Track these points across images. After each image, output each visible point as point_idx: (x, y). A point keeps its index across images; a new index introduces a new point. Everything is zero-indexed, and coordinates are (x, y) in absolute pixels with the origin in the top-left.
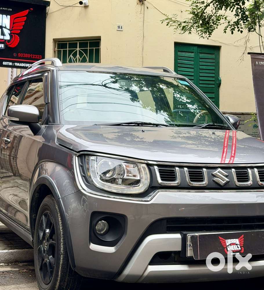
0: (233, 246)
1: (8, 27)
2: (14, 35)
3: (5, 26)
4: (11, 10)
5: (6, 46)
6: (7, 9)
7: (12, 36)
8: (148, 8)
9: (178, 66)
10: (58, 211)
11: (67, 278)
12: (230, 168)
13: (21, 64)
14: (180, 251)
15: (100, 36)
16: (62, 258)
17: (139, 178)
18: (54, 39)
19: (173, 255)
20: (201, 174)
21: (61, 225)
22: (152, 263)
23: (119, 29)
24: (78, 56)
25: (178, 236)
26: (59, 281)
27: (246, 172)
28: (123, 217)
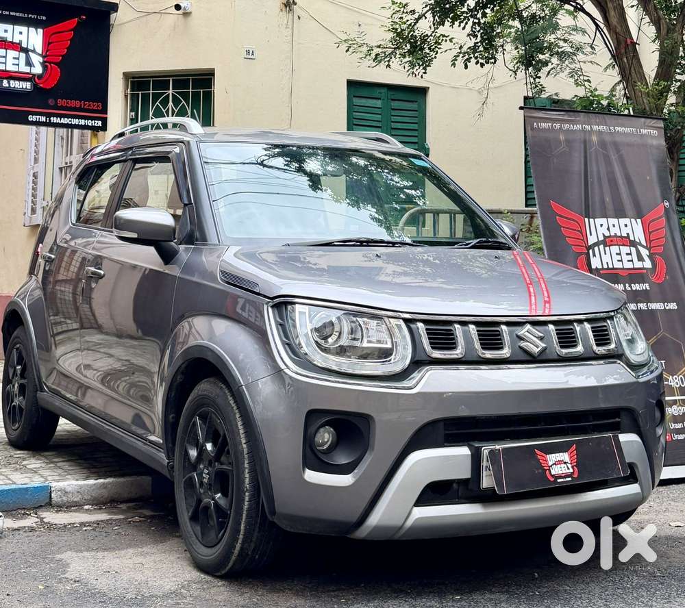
0: (559, 466)
1: (39, 49)
2: (51, 66)
3: (32, 49)
4: (44, 18)
5: (35, 86)
6: (37, 17)
7: (47, 66)
8: (299, 18)
9: (355, 123)
10: (235, 408)
11: (256, 534)
12: (545, 323)
13: (62, 119)
14: (467, 480)
15: (214, 69)
16: (247, 499)
17: (389, 346)
18: (124, 73)
19: (455, 486)
20: (499, 335)
21: (242, 436)
22: (422, 501)
23: (248, 57)
24: (171, 104)
25: (464, 451)
26: (240, 541)
27: (572, 329)
28: (366, 419)
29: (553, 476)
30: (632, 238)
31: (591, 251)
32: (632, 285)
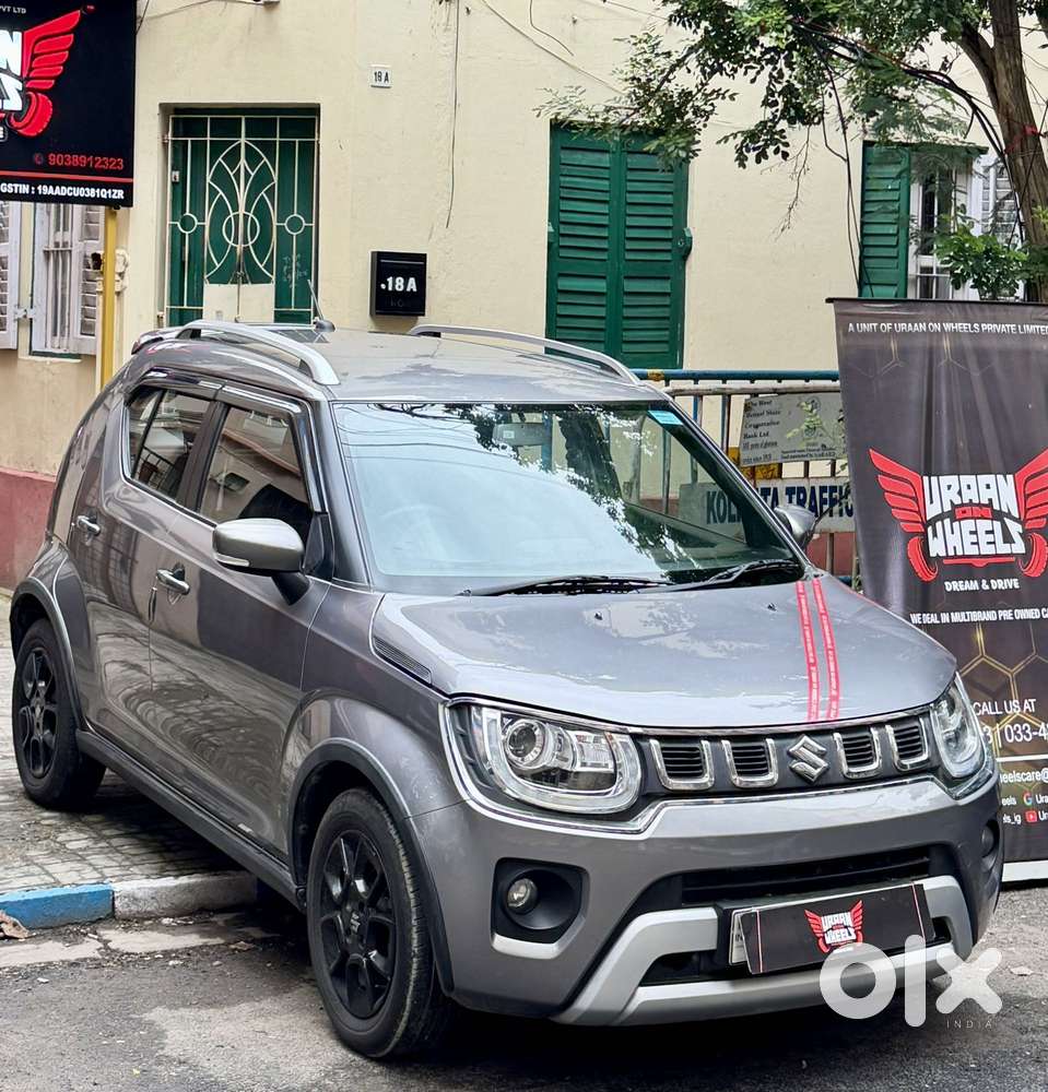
0: (837, 931)
1: (16, 68)
2: (37, 96)
3: (5, 68)
4: (24, 11)
5: (10, 133)
6: (12, 9)
7: (29, 97)
8: (468, 11)
10: (398, 841)
11: (426, 1010)
12: (829, 732)
13: (58, 188)
14: (713, 951)
15: (319, 105)
16: (415, 966)
17: (610, 769)
19: (695, 958)
20: (763, 753)
21: (408, 882)
22: (648, 980)
23: (378, 84)
24: (243, 162)
25: (708, 914)
26: (405, 1019)
27: (866, 737)
28: (578, 872)
29: (827, 946)
30: (996, 507)
31: (930, 529)
32: (992, 581)
